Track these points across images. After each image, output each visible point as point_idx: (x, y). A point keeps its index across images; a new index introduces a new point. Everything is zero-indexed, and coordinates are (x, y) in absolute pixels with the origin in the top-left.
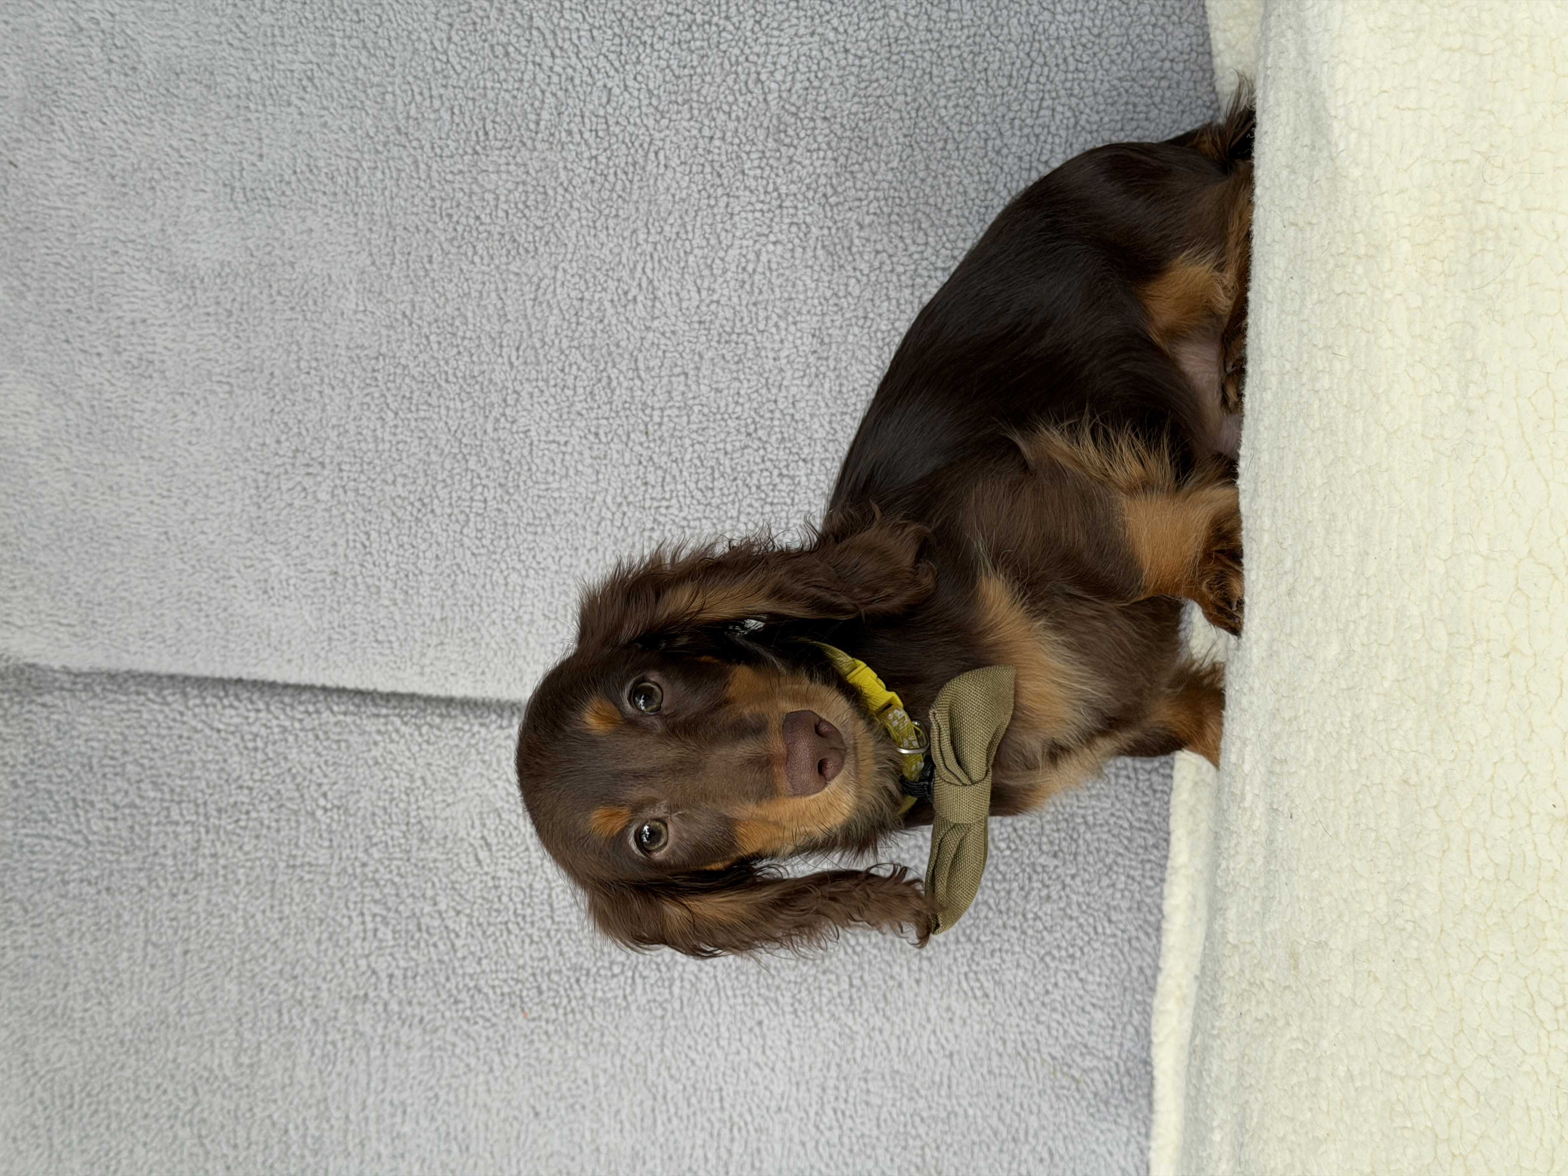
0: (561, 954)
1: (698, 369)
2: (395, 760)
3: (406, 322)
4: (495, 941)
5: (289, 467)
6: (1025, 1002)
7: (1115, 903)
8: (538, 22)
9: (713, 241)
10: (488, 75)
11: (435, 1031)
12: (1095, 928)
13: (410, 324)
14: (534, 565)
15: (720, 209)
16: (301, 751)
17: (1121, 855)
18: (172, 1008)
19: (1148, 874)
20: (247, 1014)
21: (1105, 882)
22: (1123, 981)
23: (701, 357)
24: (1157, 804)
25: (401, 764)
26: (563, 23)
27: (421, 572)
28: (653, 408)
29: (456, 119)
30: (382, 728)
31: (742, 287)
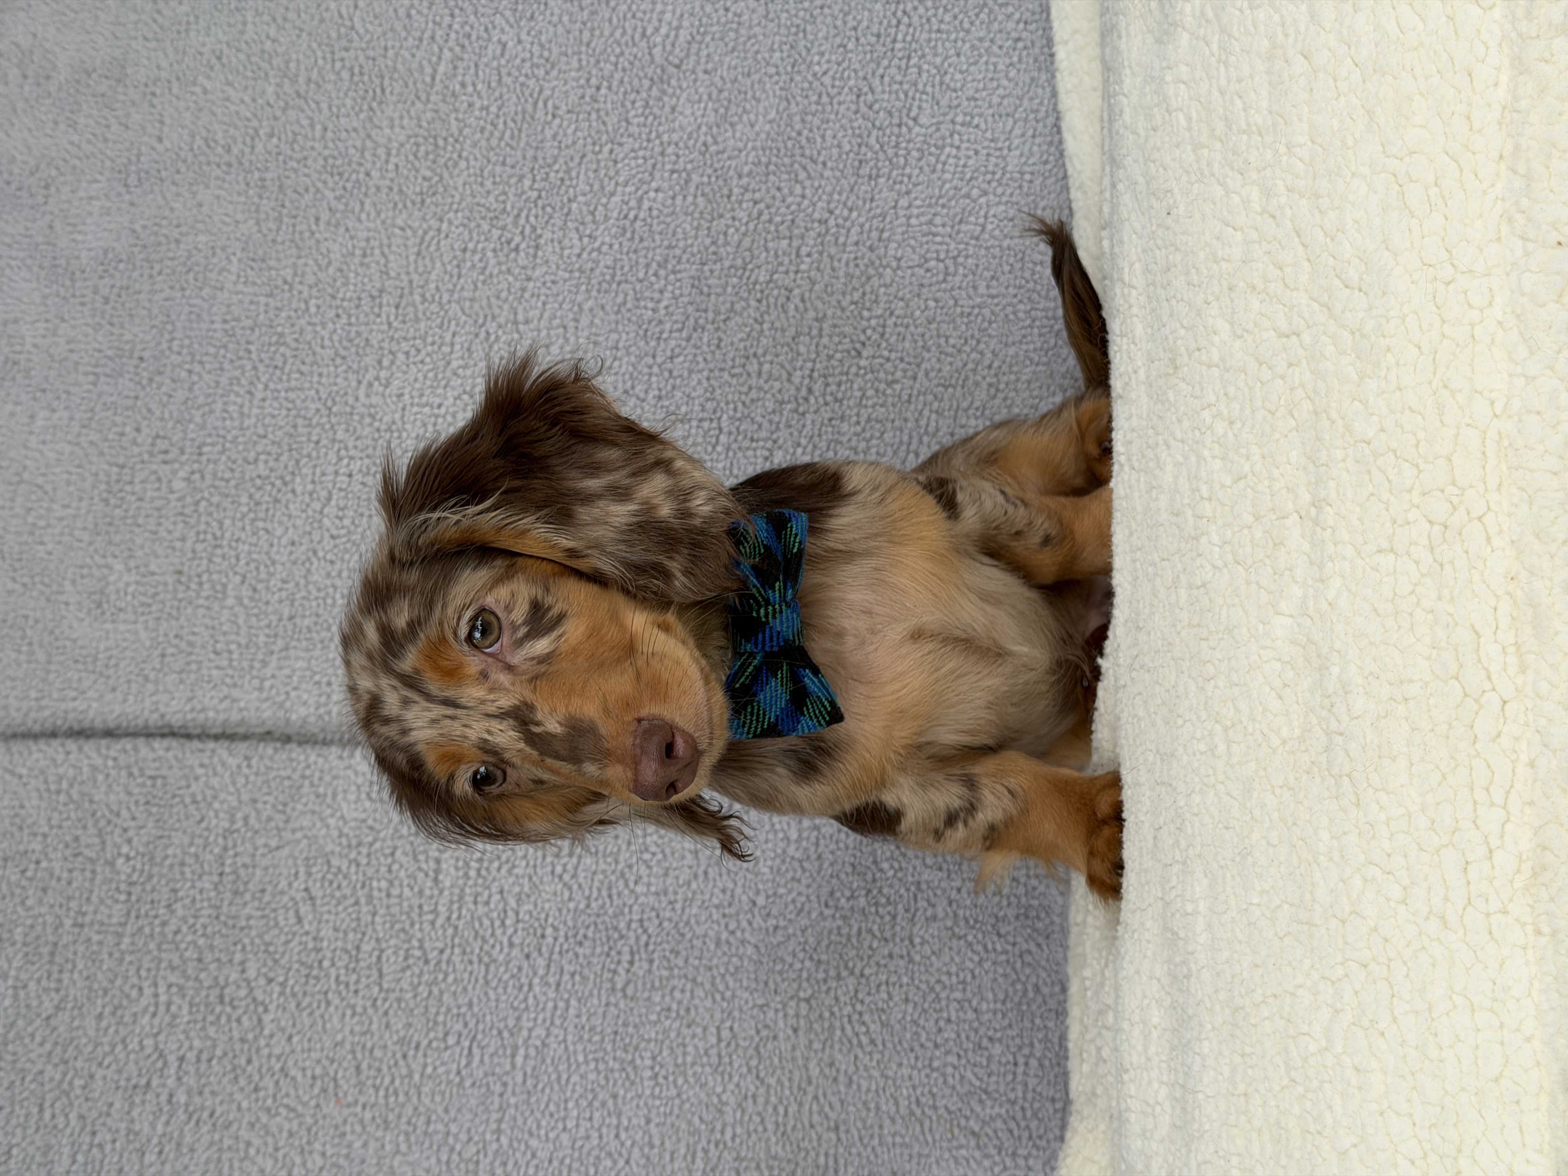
0: (387, 1026)
1: (576, 320)
3: (286, 287)
4: (311, 1014)
5: (146, 457)
9: (596, 187)
10: (390, 35)
13: (290, 290)
16: (109, 790)
23: (579, 305)
25: (222, 802)
27: (274, 563)
29: (356, 79)
30: (206, 761)
31: (623, 235)
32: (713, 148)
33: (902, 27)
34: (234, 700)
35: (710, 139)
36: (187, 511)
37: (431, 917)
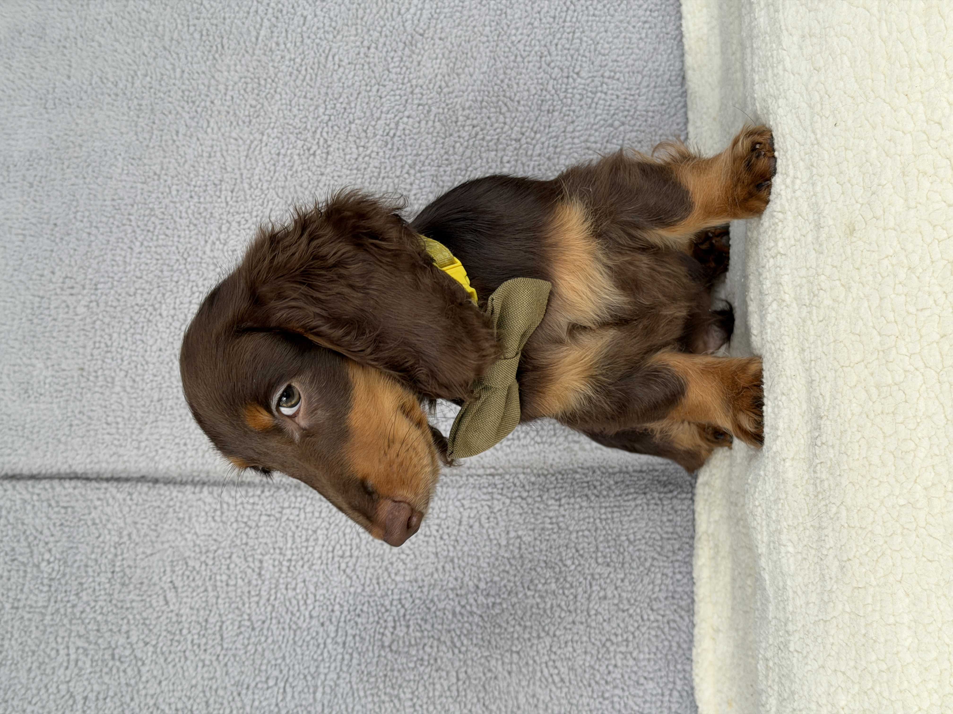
0: (227, 673)
2: (108, 521)
3: (156, 177)
4: (174, 666)
5: (58, 291)
6: (593, 683)
7: (655, 596)
12: (642, 617)
13: (159, 179)
17: (656, 559)
21: (646, 580)
22: (666, 655)
24: (679, 519)
25: (113, 524)
27: (147, 363)
29: (204, 38)
30: (102, 496)
31: (386, 146)
32: (446, 90)
33: (570, 12)
34: (120, 456)
35: (443, 84)
36: (88, 328)
37: (256, 599)
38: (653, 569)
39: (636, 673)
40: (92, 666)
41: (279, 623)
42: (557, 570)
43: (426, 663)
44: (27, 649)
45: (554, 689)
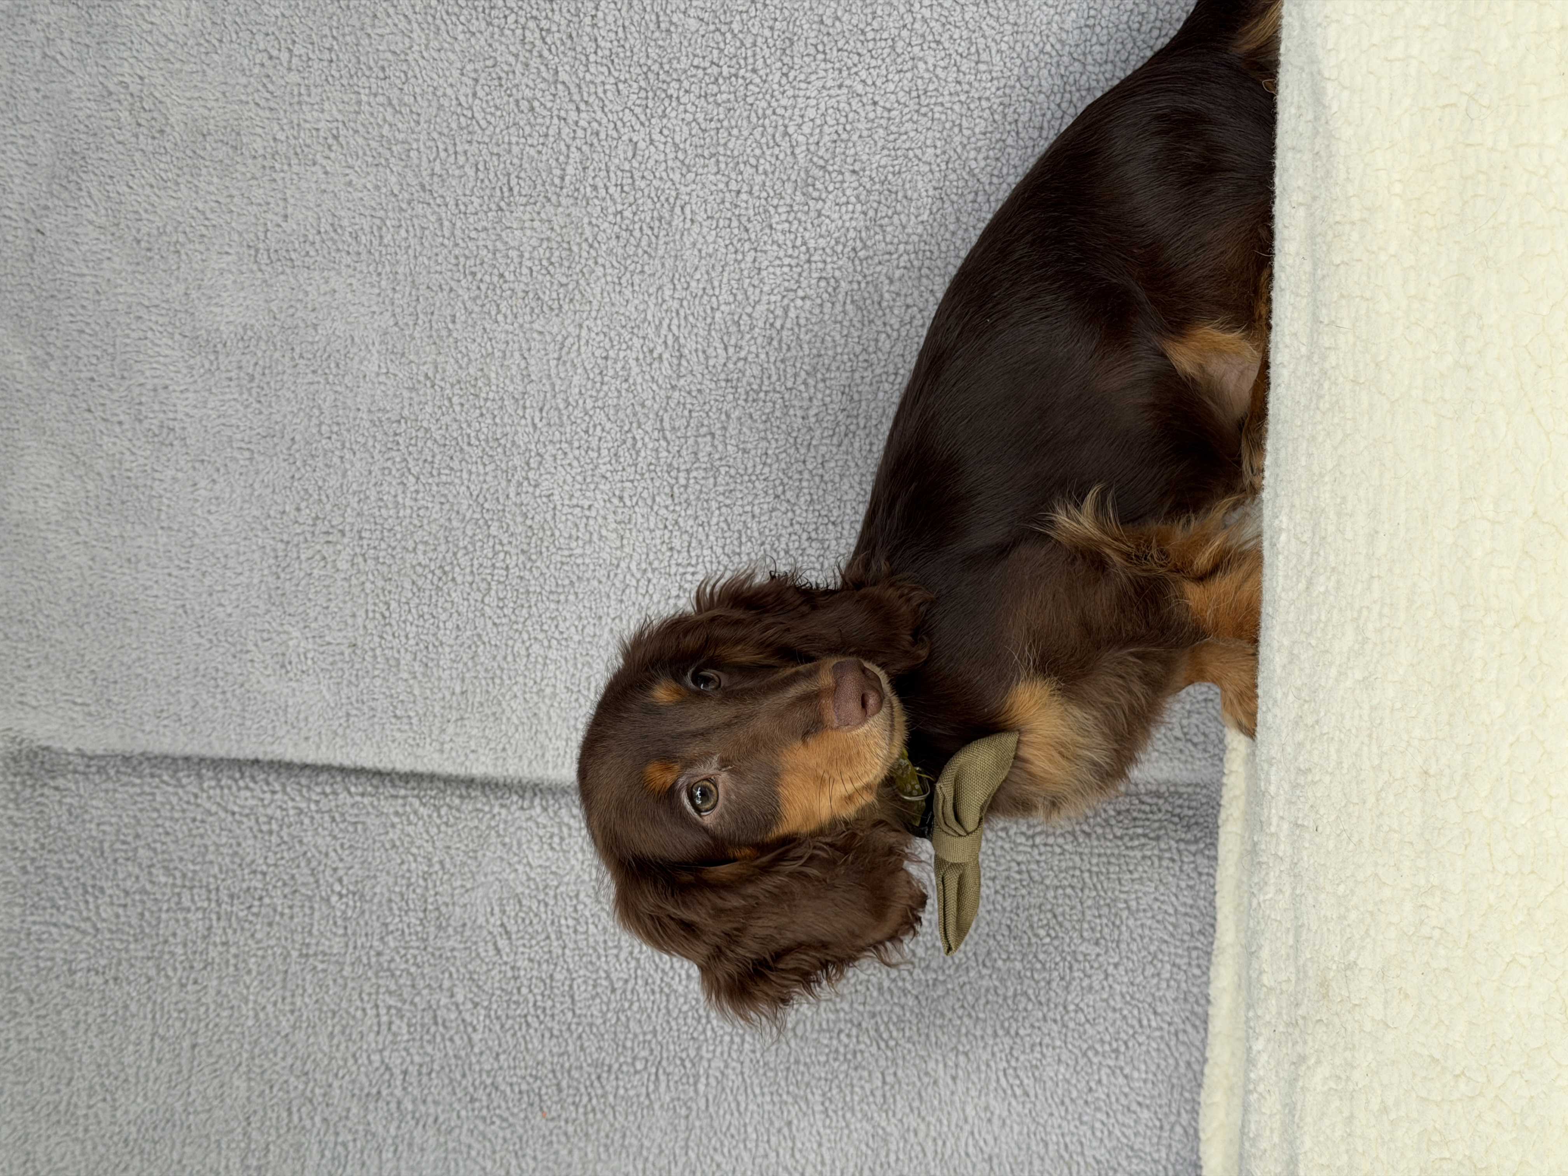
0: (582, 1048)
1: (725, 428)
2: (412, 843)
3: (428, 384)
4: (514, 1035)
6: (1067, 1101)
7: (1160, 993)
8: (562, 76)
9: (740, 297)
10: (513, 130)
11: (450, 1132)
12: (1140, 1021)
13: (433, 386)
14: (557, 635)
15: (747, 264)
16: (316, 833)
17: (1166, 942)
18: (179, 1107)
19: (1194, 963)
20: (255, 1112)
21: (1150, 970)
22: (1170, 1077)
23: (728, 416)
24: (1203, 887)
25: (419, 848)
26: (588, 77)
27: (441, 644)
28: (678, 470)
29: (481, 175)
30: (400, 809)
31: (770, 344)
36: (355, 591)
37: (615, 951)
38: (1160, 956)
39: (1126, 1095)
40: (409, 1033)
41: (647, 983)
42: (1025, 941)
43: (841, 1058)
44: (325, 1008)
45: (1014, 1103)
